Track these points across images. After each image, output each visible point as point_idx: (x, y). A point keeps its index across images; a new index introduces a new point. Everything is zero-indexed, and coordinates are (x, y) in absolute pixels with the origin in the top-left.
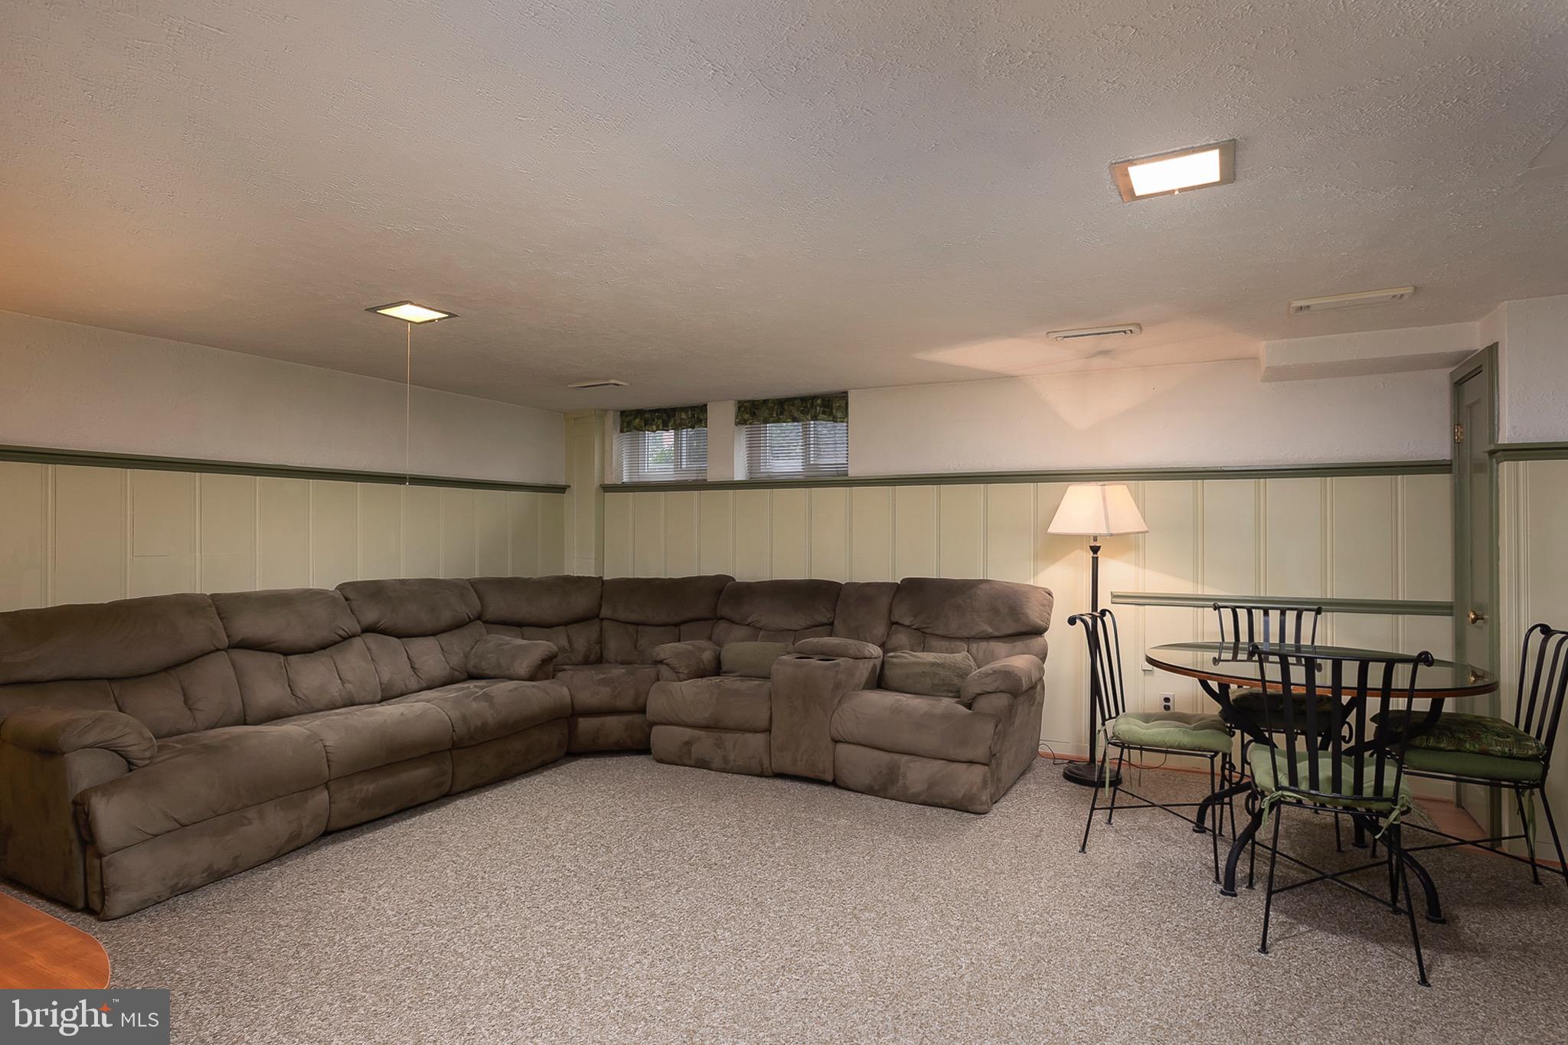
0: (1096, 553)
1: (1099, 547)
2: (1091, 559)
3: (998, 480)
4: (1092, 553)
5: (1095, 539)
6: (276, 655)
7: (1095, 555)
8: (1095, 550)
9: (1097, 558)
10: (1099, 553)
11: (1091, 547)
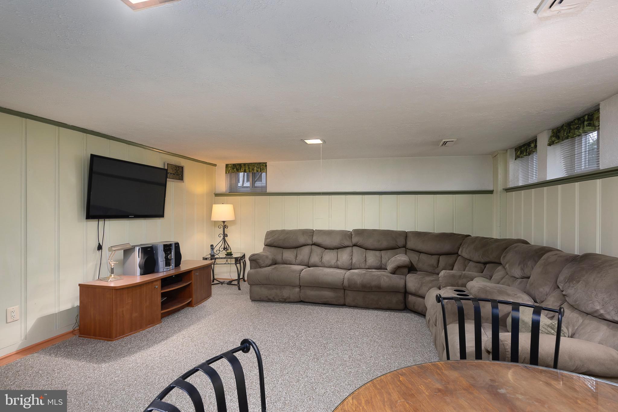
6: (322, 248)
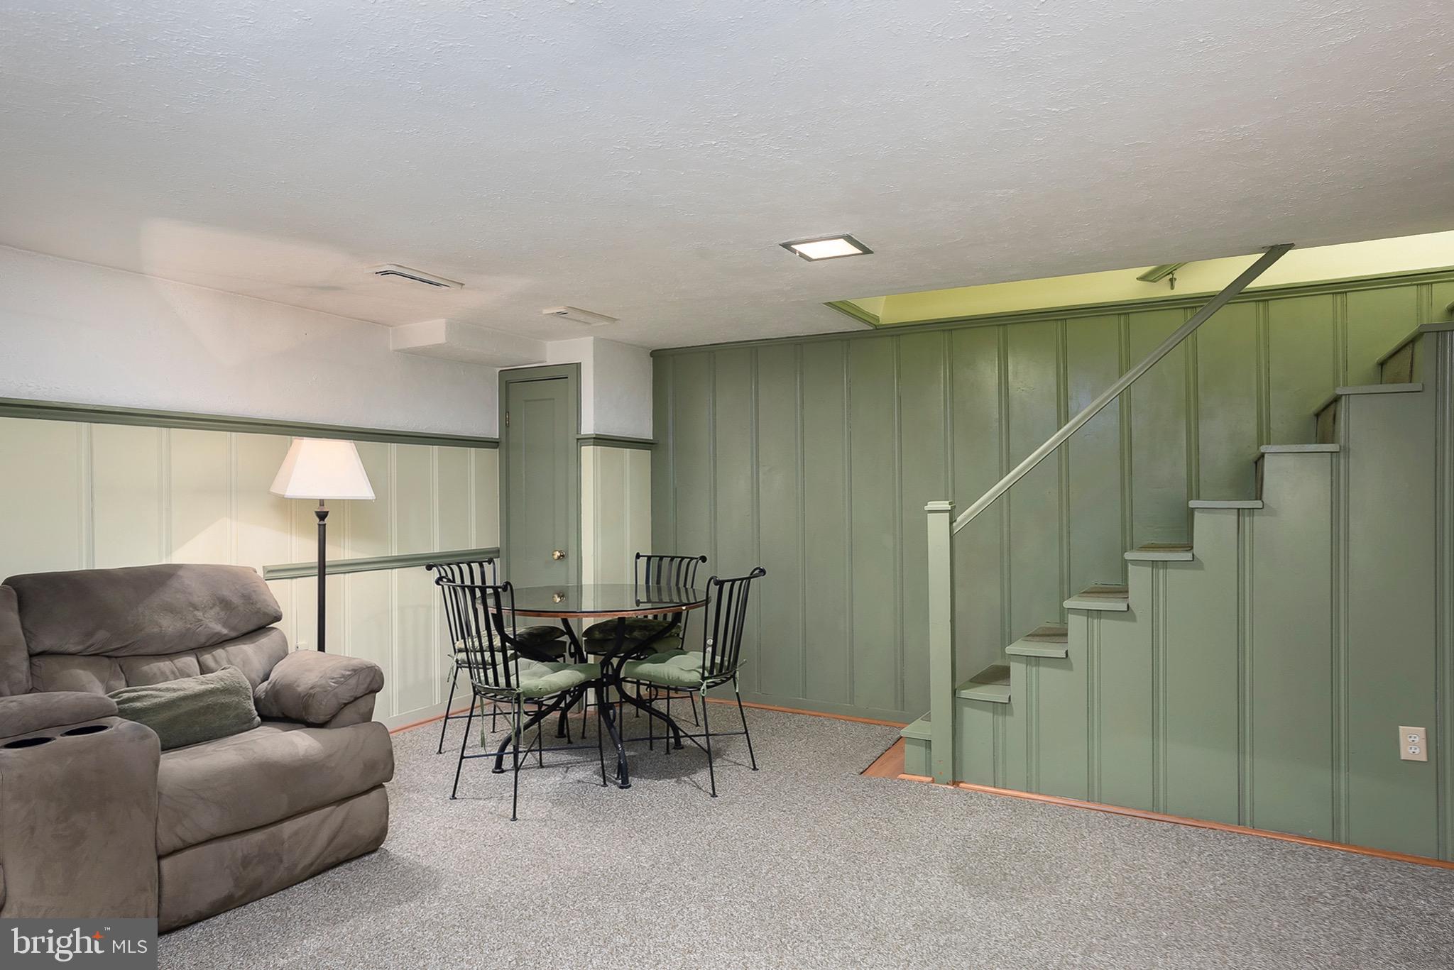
0: (324, 520)
1: (328, 512)
2: (317, 526)
3: (152, 421)
4: (318, 520)
5: (322, 502)
7: (322, 523)
8: (322, 516)
9: (325, 525)
10: (326, 520)
11: (317, 513)
